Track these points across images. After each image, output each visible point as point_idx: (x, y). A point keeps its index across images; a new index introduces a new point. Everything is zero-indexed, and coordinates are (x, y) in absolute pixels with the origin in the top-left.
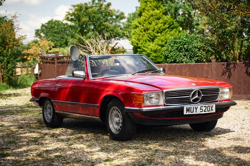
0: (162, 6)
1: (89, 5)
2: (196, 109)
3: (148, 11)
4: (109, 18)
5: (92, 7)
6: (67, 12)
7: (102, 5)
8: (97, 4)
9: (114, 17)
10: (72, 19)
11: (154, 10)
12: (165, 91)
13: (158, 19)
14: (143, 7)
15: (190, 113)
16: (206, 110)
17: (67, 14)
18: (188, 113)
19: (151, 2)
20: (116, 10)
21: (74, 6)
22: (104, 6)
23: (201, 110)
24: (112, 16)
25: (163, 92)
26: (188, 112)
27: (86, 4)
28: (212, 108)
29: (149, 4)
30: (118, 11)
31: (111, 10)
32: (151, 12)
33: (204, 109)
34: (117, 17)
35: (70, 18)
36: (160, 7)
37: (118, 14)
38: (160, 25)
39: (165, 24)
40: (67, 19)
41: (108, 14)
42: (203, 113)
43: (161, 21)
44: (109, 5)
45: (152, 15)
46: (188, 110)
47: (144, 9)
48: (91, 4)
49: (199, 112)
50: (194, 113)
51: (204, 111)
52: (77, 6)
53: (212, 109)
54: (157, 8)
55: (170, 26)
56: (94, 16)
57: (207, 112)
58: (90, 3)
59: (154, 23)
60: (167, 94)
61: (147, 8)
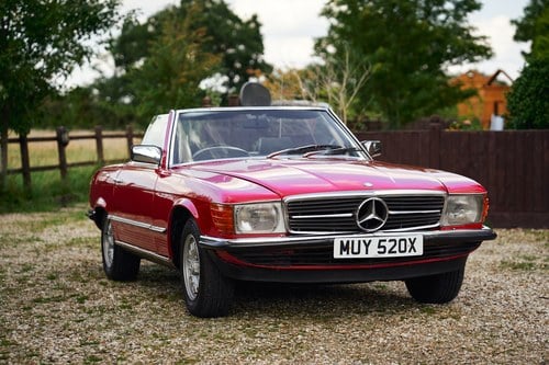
2: (367, 246)
12: (288, 199)
16: (396, 249)
18: (345, 255)
23: (382, 250)
25: (282, 202)
26: (345, 253)
28: (412, 243)
33: (389, 245)
42: (387, 255)
46: (344, 248)
49: (373, 252)
50: (362, 255)
51: (390, 252)
53: (412, 247)
57: (398, 255)
60: (294, 208)
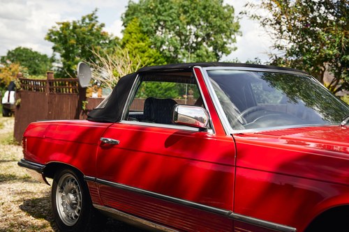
0: (147, 38)
1: (78, 24)
3: (132, 42)
4: (101, 42)
5: (81, 27)
6: (50, 30)
7: (94, 25)
8: (87, 24)
9: (107, 42)
10: (55, 39)
11: (138, 42)
13: (143, 52)
14: (127, 38)
17: (49, 32)
19: (136, 33)
20: (110, 34)
21: (59, 24)
22: (95, 27)
24: (105, 40)
27: (74, 22)
29: (134, 36)
30: (112, 35)
31: (104, 32)
32: (136, 44)
34: (110, 41)
35: (53, 37)
36: (145, 39)
37: (111, 38)
38: (145, 59)
39: (150, 57)
40: (49, 38)
41: (100, 36)
43: (146, 54)
44: (103, 25)
45: (136, 48)
47: (128, 40)
48: (81, 23)
52: (63, 24)
54: (143, 40)
55: (156, 60)
56: (84, 38)
58: (79, 21)
59: (138, 56)
61: (132, 40)
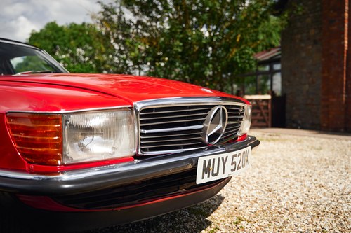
2: (224, 164)
12: (139, 105)
15: (212, 179)
16: (241, 164)
23: (234, 166)
25: (132, 109)
33: (238, 161)
46: (206, 170)
49: (228, 171)
50: (220, 176)
